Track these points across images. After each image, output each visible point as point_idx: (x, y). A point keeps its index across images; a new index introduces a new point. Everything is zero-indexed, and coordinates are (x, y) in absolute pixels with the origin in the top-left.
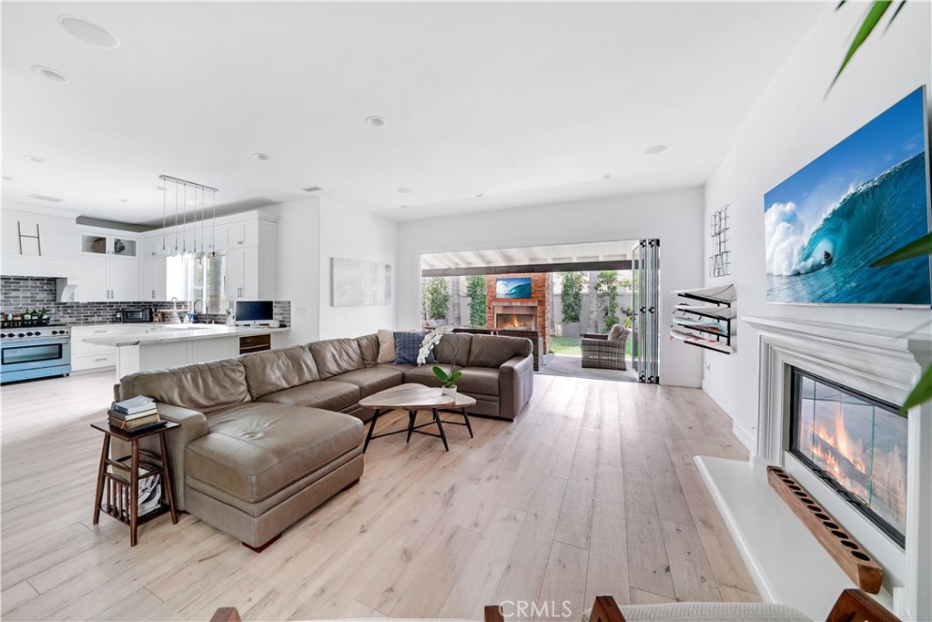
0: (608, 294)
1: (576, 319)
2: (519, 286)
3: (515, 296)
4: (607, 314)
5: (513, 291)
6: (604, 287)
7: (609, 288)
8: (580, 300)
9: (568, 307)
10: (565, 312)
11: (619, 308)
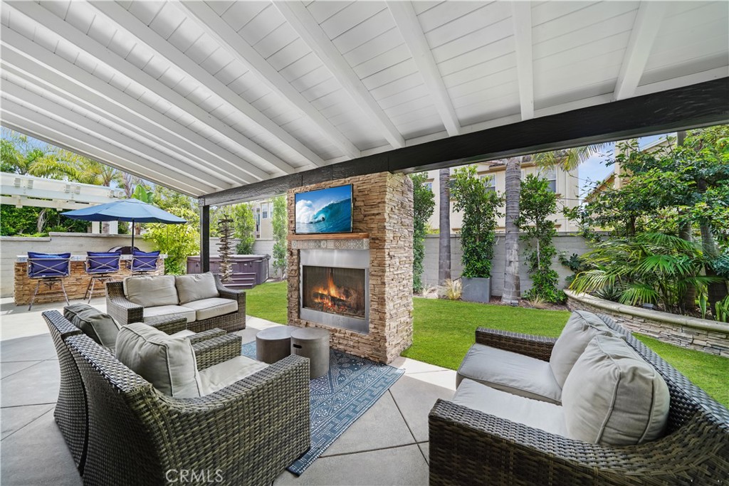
0: (537, 235)
1: (483, 273)
2: (331, 207)
3: (323, 226)
4: (535, 266)
5: (320, 218)
6: (532, 223)
7: (539, 224)
8: (490, 244)
9: (471, 254)
10: (467, 261)
11: (557, 257)
